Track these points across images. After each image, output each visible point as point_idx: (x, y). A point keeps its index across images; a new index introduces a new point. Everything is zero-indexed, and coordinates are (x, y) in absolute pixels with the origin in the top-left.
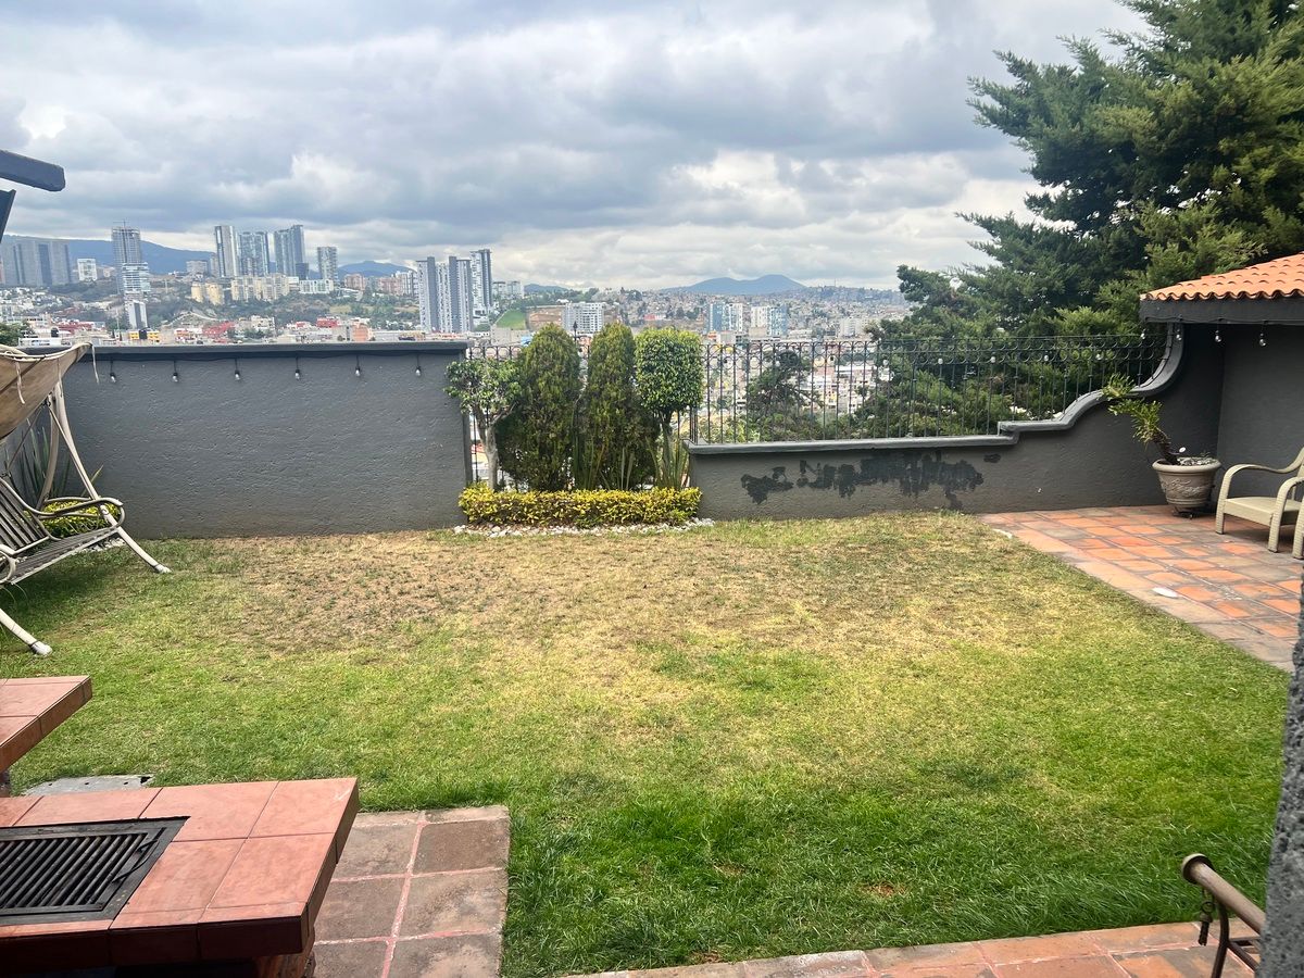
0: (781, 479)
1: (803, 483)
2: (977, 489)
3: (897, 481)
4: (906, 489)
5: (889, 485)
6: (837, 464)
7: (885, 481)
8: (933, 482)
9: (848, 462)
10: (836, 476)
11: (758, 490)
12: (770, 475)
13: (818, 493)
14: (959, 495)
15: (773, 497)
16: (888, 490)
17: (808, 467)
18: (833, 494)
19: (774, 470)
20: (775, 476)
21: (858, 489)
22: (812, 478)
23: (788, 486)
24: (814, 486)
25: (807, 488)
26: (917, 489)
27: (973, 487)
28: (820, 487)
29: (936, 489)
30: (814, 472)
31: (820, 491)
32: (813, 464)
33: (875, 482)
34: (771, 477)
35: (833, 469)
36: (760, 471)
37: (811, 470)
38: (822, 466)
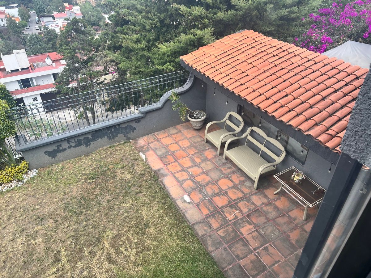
0: (61, 148)
1: (70, 147)
2: (134, 132)
3: (106, 137)
4: (110, 138)
5: (103, 139)
6: (82, 138)
7: (101, 138)
8: (119, 134)
9: (86, 136)
10: (83, 142)
11: (53, 154)
12: (56, 148)
13: (77, 148)
14: (129, 135)
15: (60, 155)
16: (105, 139)
17: (71, 142)
18: (83, 147)
19: (57, 146)
20: (58, 148)
21: (92, 143)
22: (73, 145)
23: (64, 150)
24: (75, 147)
25: (72, 148)
26: (114, 137)
27: (133, 131)
28: (77, 147)
29: (121, 136)
30: (73, 143)
31: (78, 148)
32: (73, 141)
33: (98, 139)
34: (56, 149)
35: (81, 140)
36: (50, 149)
37: (72, 142)
38: (76, 140)
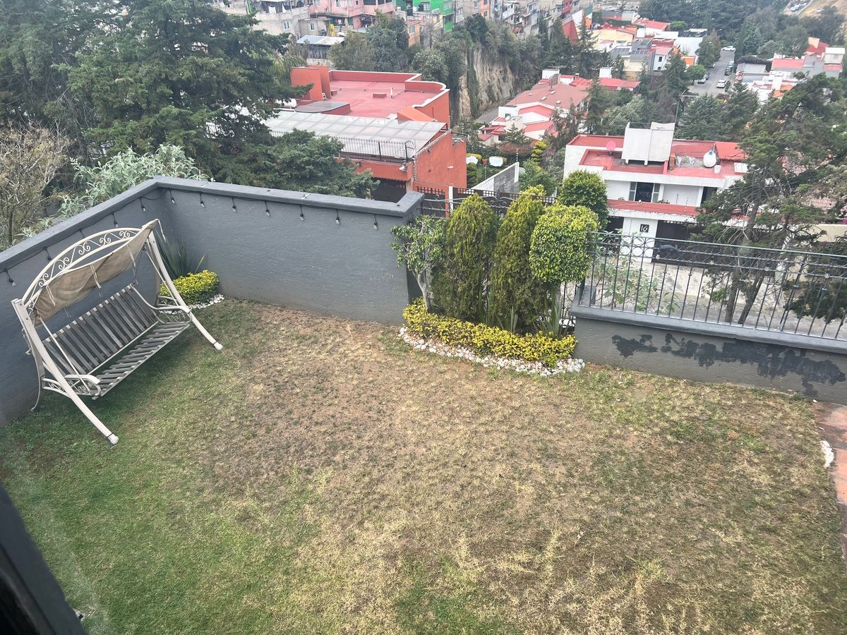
0: (647, 343)
1: (666, 350)
2: (836, 385)
3: (756, 365)
4: (763, 371)
5: (747, 365)
6: (700, 342)
7: (743, 361)
8: (792, 371)
9: (711, 342)
10: (697, 351)
11: (626, 348)
12: (638, 339)
13: (679, 359)
14: (816, 386)
15: (638, 356)
16: (751, 368)
17: (674, 339)
18: (692, 363)
19: (642, 336)
20: (643, 340)
21: (716, 363)
22: (675, 347)
23: (653, 349)
24: (676, 353)
25: (669, 354)
26: (773, 374)
27: (833, 382)
28: (681, 355)
29: (794, 378)
30: (678, 344)
31: (681, 358)
32: (679, 339)
33: (734, 361)
34: (638, 340)
35: (696, 345)
36: (628, 335)
37: (676, 342)
38: (686, 341)
